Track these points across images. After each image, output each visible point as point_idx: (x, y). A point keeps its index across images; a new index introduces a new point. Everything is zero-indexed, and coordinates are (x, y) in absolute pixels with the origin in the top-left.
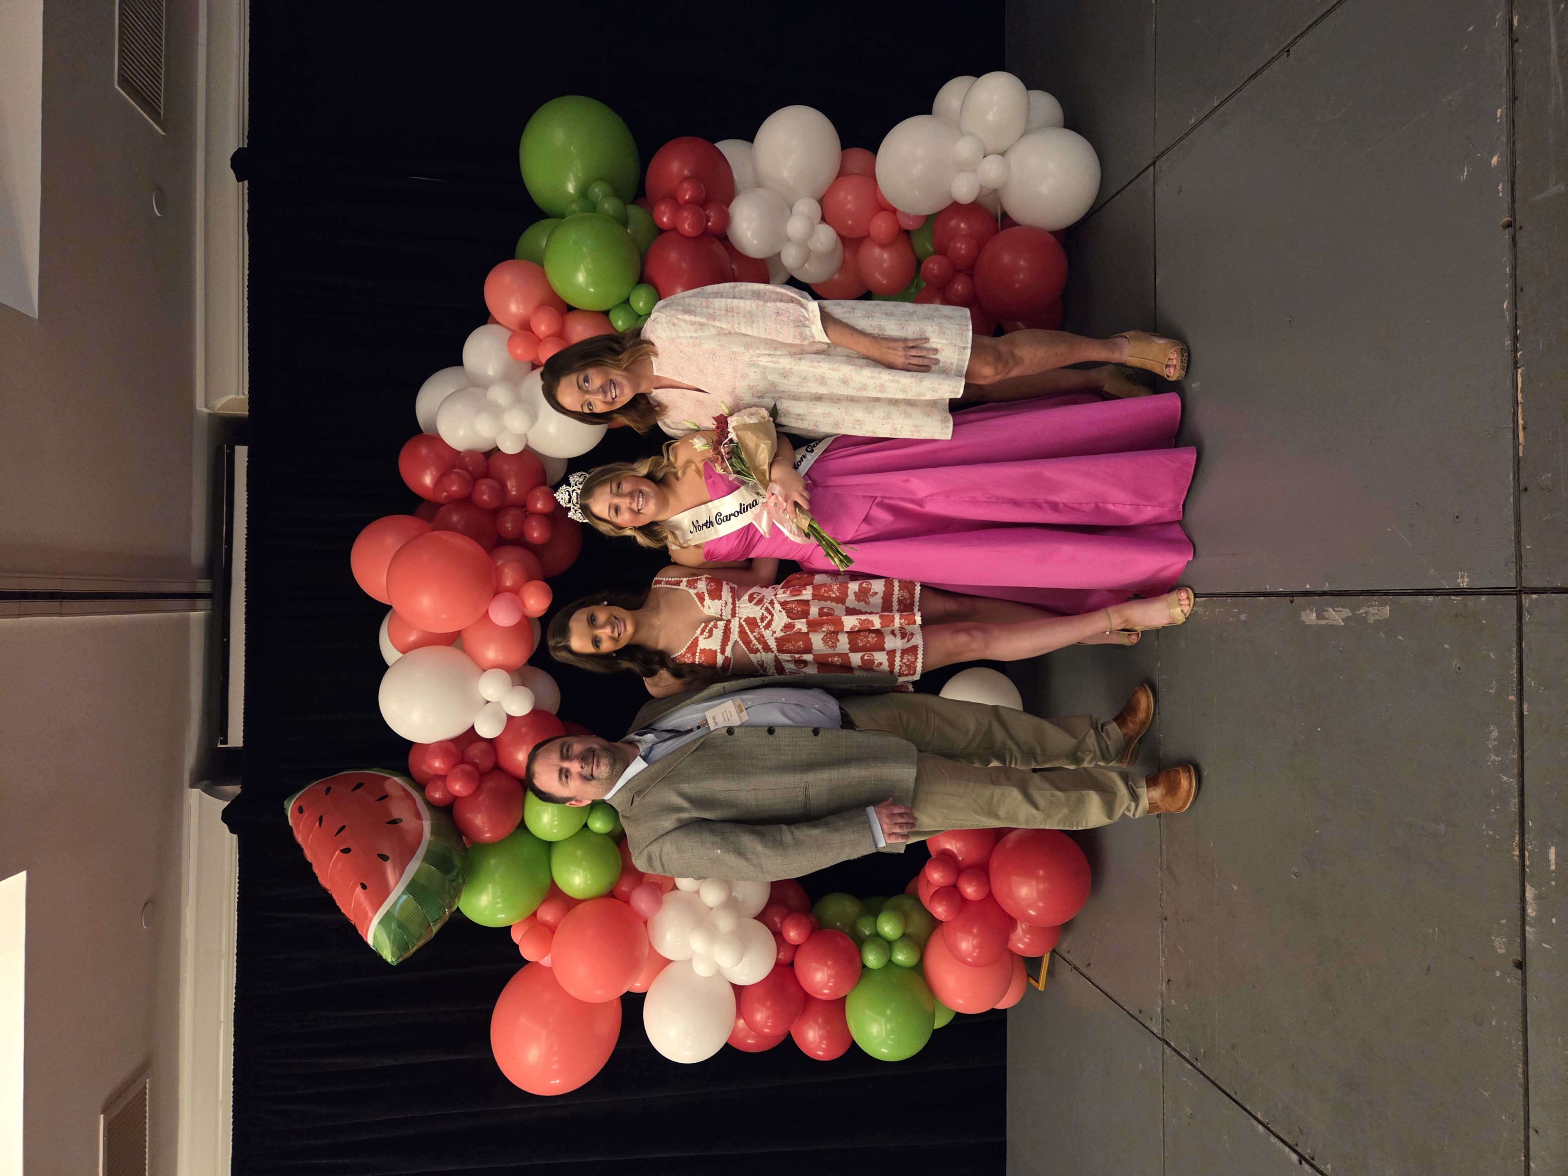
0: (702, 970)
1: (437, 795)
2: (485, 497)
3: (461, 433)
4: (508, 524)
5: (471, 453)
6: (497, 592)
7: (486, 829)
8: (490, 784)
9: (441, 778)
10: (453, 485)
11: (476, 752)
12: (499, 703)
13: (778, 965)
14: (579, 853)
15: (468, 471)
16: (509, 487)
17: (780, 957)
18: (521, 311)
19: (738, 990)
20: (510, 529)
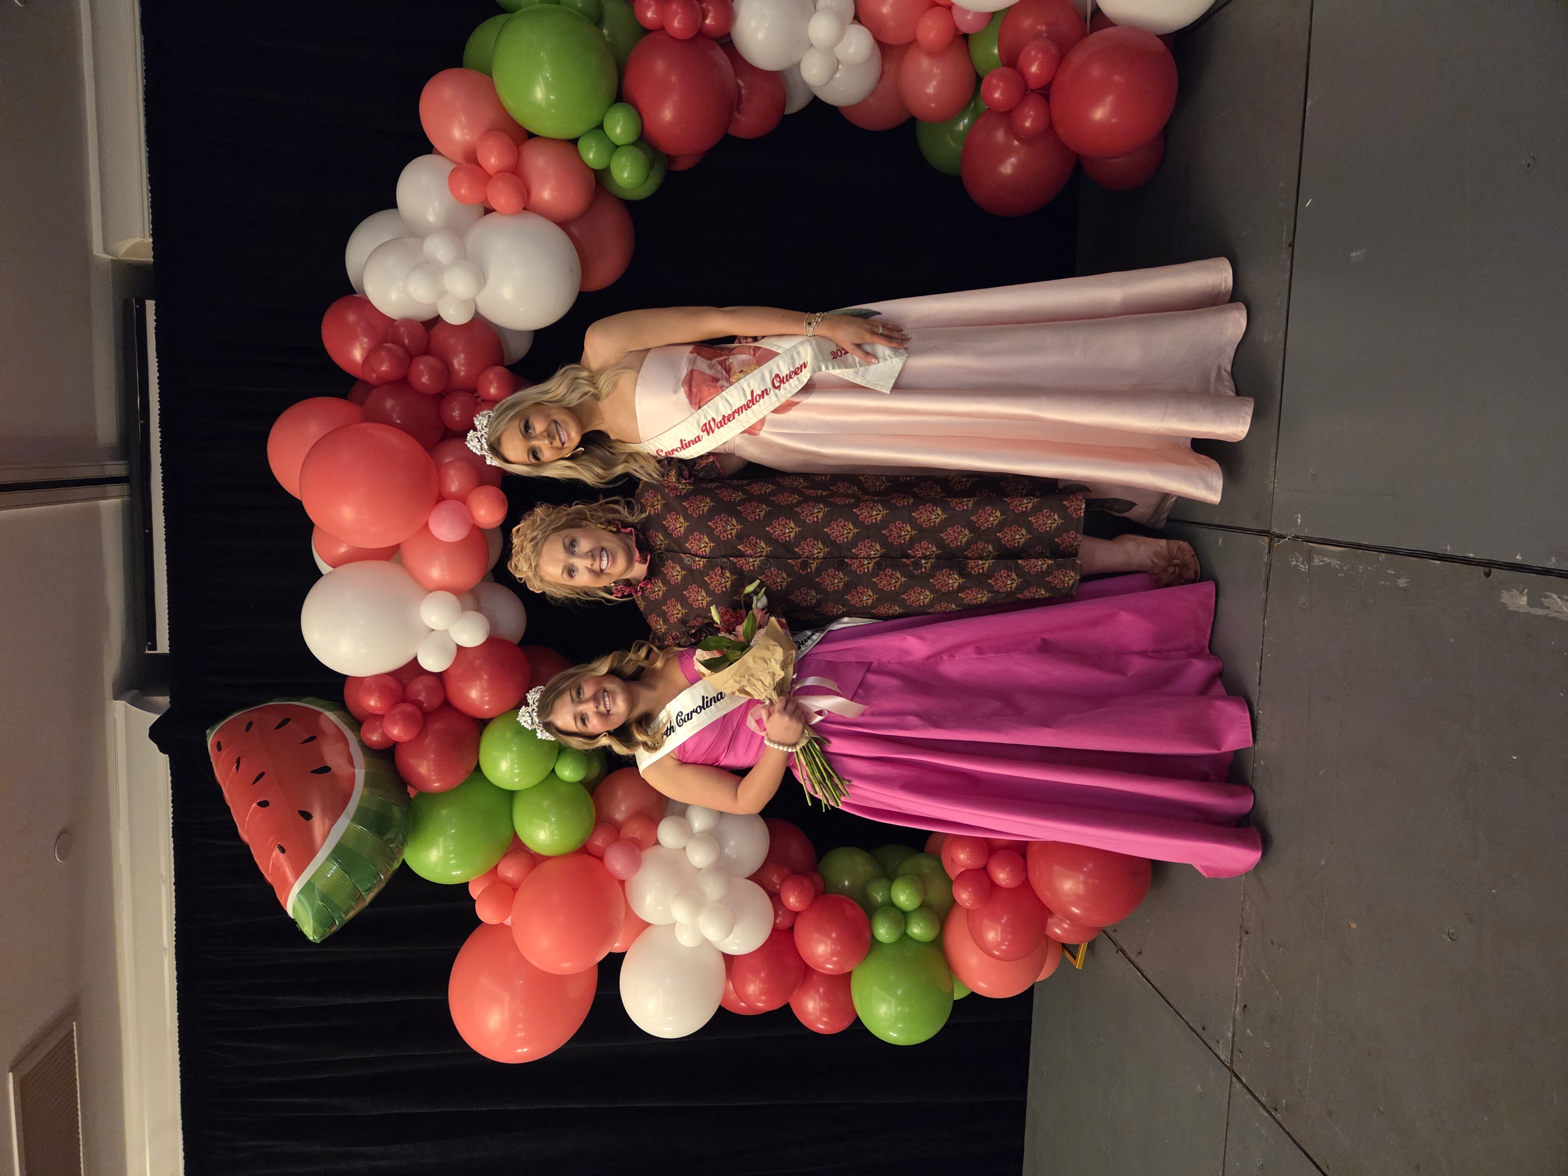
0: (685, 939)
1: (375, 738)
2: (424, 380)
3: (394, 296)
5: (408, 322)
6: (441, 498)
7: (434, 778)
8: (436, 726)
9: (379, 717)
10: (382, 363)
11: (419, 688)
12: (447, 631)
13: (775, 930)
14: (545, 803)
15: (403, 346)
16: (456, 366)
17: (778, 921)
18: (467, 137)
19: (729, 960)
20: (458, 419)
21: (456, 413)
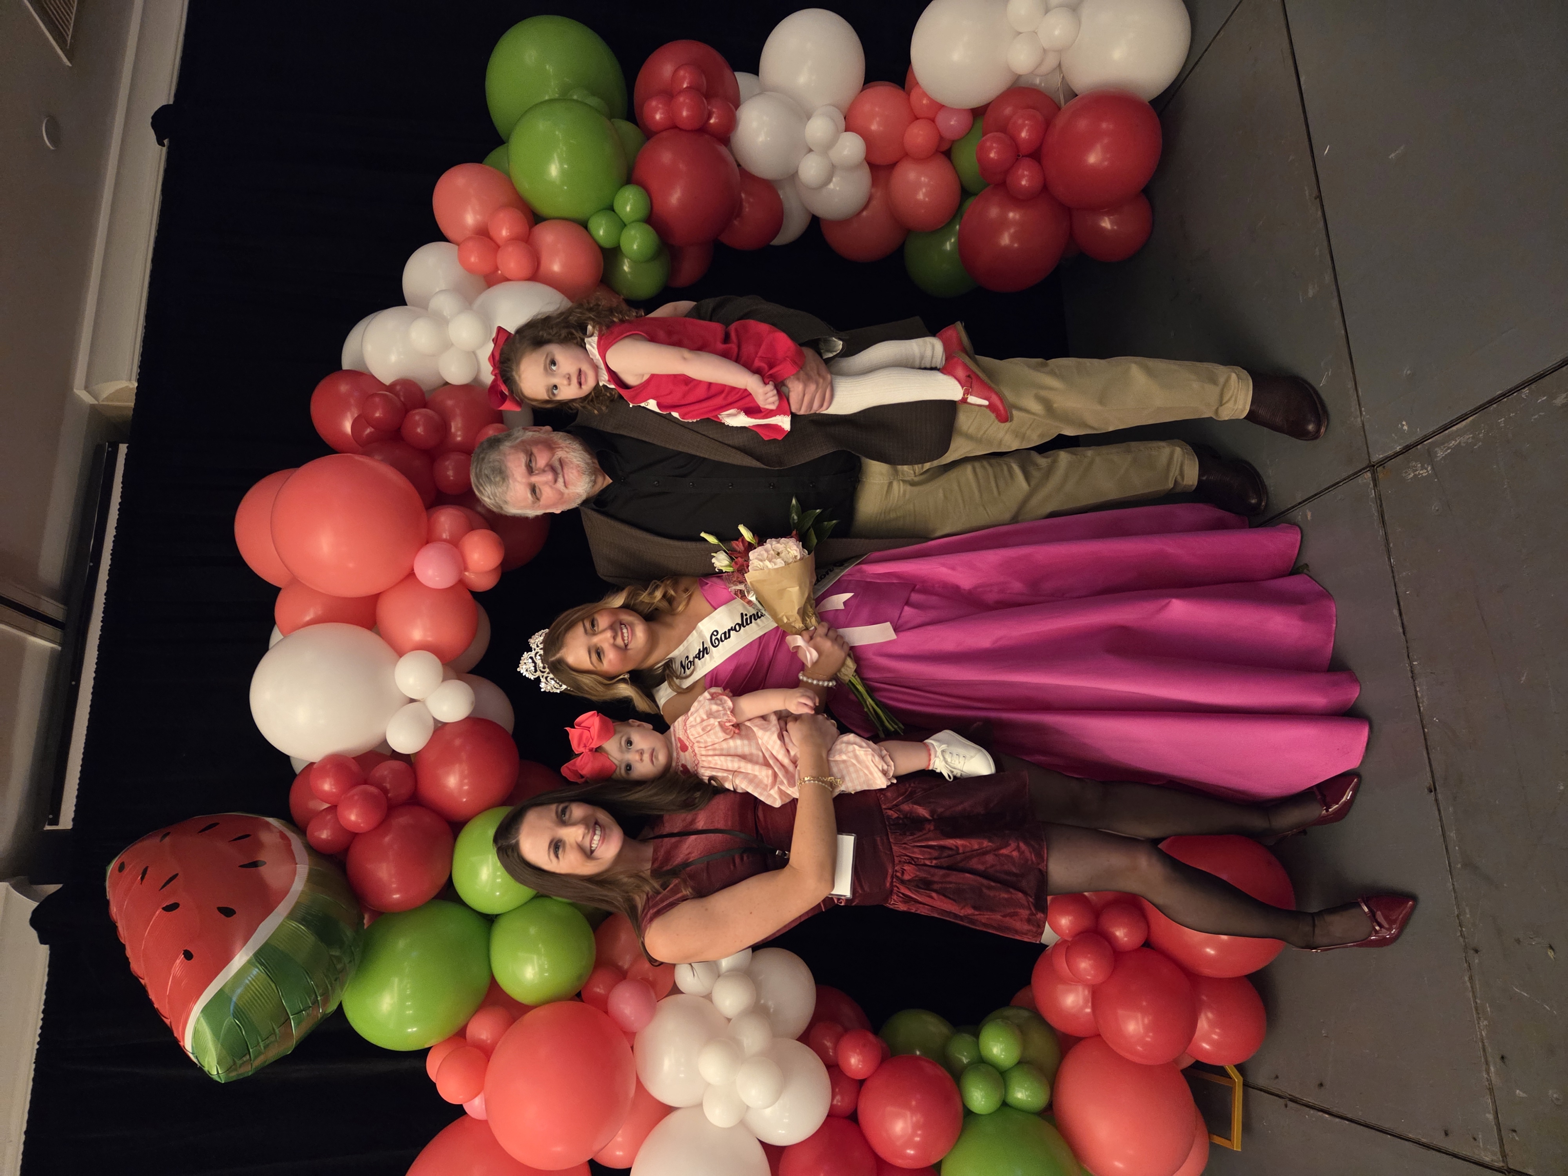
0: (718, 1117)
1: (325, 835)
2: (419, 430)
3: (393, 358)
4: (449, 470)
5: (406, 384)
6: (428, 539)
7: (394, 886)
8: (403, 820)
9: (332, 809)
11: (386, 773)
12: (423, 702)
13: (832, 1115)
14: (533, 931)
16: (453, 430)
17: (835, 1102)
18: (479, 218)
19: (772, 1152)
20: (452, 478)
21: (450, 473)
